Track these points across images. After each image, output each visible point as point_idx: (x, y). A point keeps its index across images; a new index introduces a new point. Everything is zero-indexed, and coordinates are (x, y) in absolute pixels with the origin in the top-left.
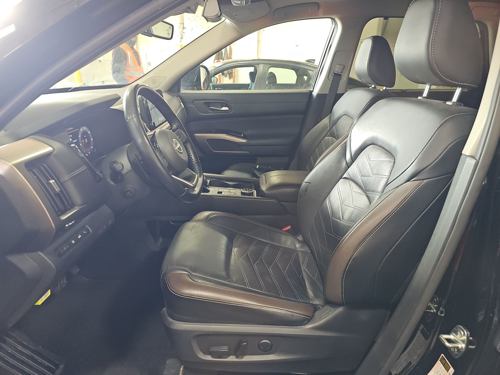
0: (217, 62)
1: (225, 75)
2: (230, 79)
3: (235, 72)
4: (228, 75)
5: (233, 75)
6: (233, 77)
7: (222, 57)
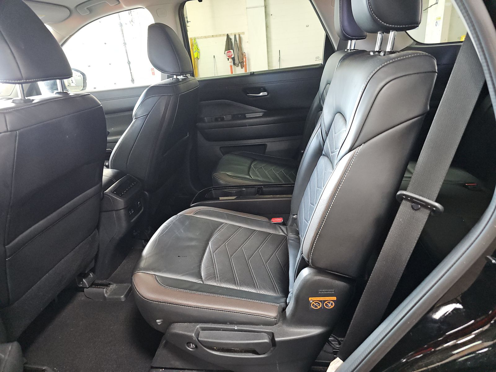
0: (228, 52)
1: (237, 65)
2: (242, 68)
3: (246, 61)
4: (240, 64)
5: (244, 64)
6: (244, 66)
7: (232, 47)
